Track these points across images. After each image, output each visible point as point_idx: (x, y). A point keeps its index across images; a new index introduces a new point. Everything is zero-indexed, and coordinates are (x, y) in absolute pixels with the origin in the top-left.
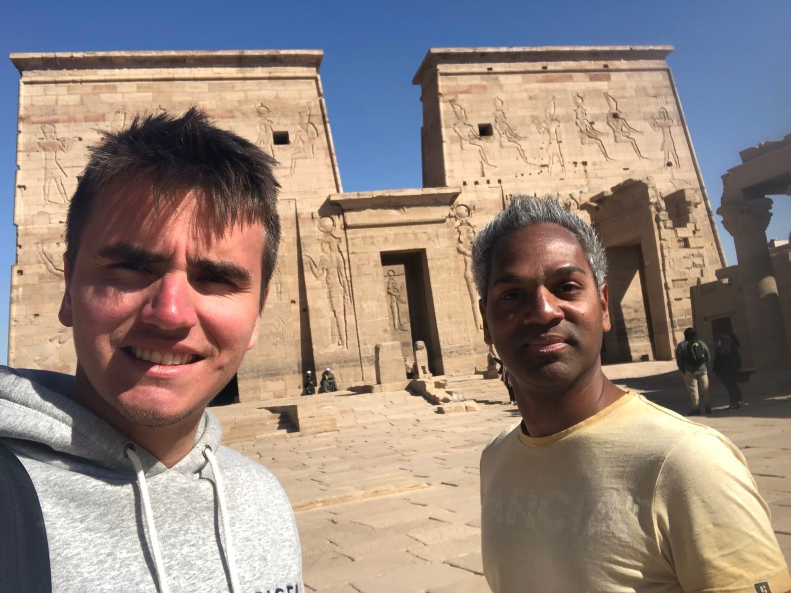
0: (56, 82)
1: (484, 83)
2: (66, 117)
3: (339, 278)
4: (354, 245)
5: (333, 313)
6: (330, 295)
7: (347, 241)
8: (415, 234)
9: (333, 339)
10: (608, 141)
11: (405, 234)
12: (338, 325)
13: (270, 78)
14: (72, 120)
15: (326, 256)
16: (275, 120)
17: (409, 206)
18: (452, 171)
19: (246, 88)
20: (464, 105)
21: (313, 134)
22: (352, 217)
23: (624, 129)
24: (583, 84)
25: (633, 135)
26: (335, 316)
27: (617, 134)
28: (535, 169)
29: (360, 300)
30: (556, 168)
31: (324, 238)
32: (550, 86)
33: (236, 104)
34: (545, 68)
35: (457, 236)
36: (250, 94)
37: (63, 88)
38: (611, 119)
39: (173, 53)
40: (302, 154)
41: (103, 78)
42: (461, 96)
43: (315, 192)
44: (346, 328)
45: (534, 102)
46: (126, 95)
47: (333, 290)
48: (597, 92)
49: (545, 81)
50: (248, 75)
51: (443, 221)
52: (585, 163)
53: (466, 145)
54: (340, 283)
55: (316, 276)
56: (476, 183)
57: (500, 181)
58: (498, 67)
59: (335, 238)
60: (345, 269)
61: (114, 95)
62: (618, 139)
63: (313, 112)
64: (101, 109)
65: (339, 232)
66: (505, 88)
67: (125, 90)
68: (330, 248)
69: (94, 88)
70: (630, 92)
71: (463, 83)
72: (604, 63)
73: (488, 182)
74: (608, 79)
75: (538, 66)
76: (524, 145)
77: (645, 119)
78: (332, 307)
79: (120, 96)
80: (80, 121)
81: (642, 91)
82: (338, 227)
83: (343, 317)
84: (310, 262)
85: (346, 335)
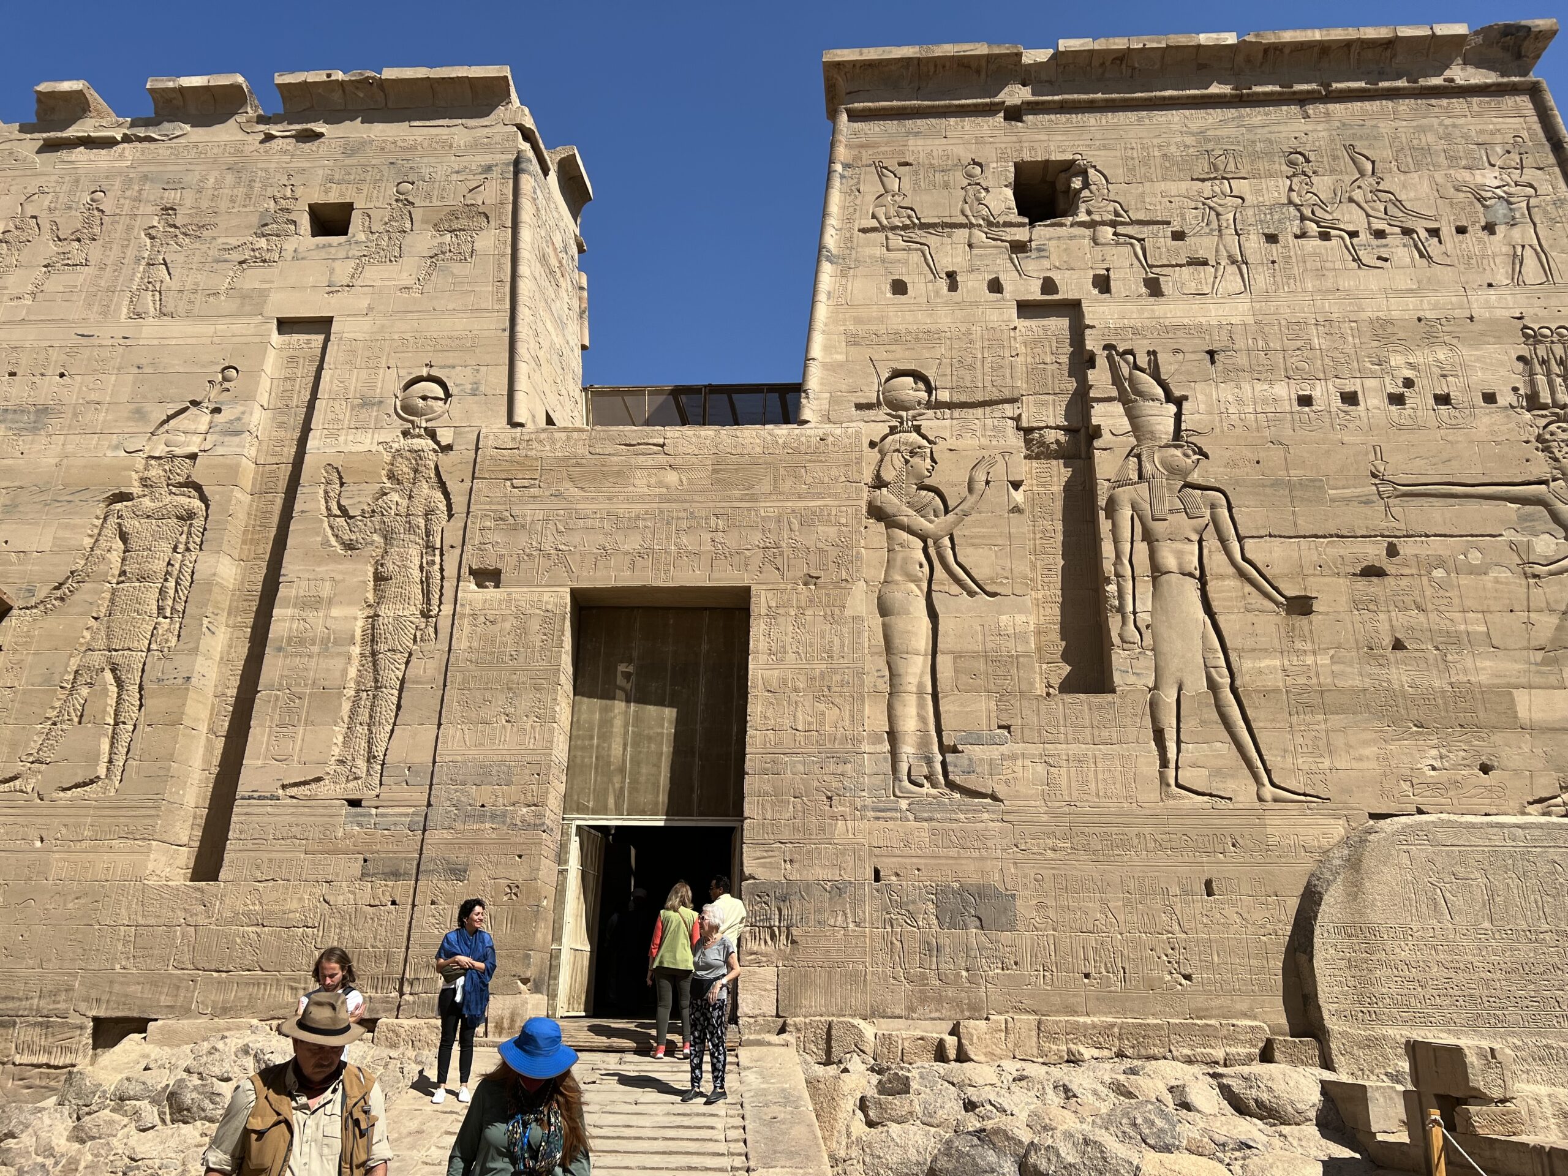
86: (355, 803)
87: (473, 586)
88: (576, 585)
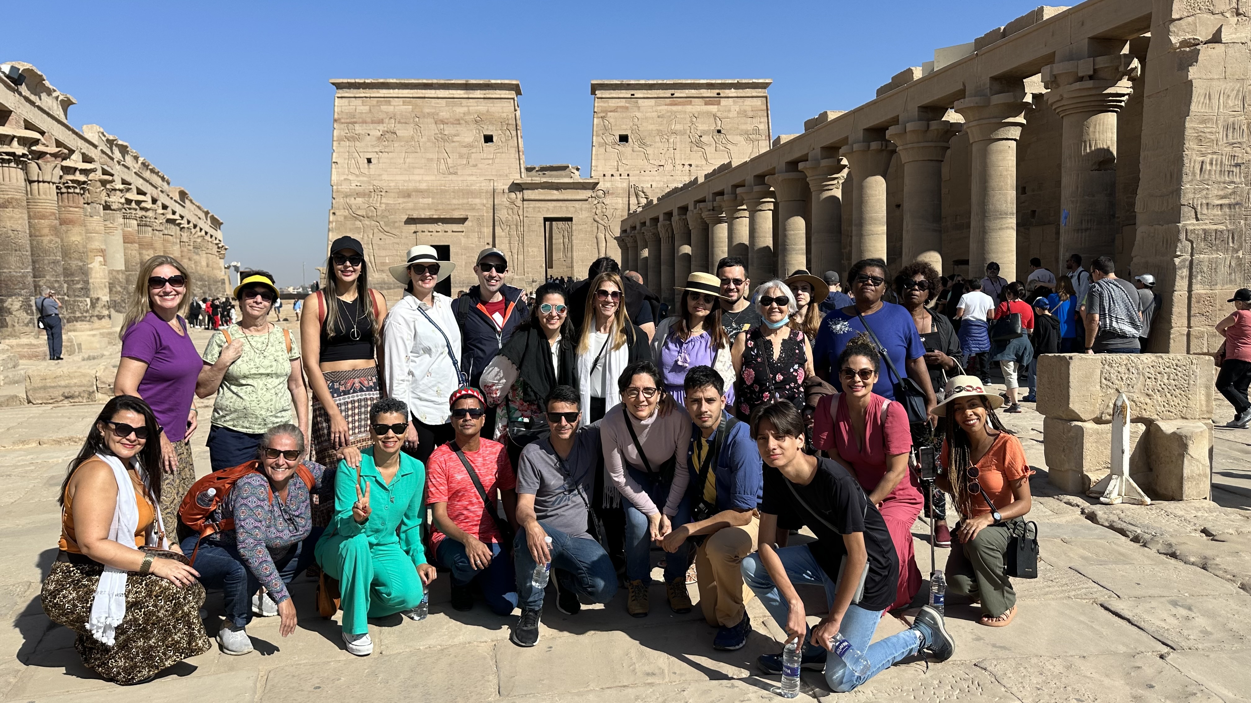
0: (355, 97)
1: (627, 105)
2: (361, 120)
3: (516, 232)
4: (527, 211)
6: (510, 242)
7: (523, 209)
8: (567, 207)
10: (710, 150)
11: (561, 207)
13: (484, 98)
14: (364, 122)
15: (510, 217)
16: (486, 127)
17: (565, 189)
18: (597, 166)
19: (469, 104)
20: (611, 120)
21: (508, 136)
22: (528, 194)
23: (724, 141)
24: (698, 107)
25: (729, 146)
27: (718, 145)
28: (654, 168)
29: (528, 246)
30: (668, 167)
31: (509, 206)
32: (674, 108)
33: (462, 115)
34: (672, 94)
35: (594, 210)
36: (471, 108)
37: (359, 101)
38: (716, 133)
39: (425, 81)
40: (500, 150)
41: (383, 95)
42: (609, 114)
43: (507, 175)
44: (518, 263)
45: (660, 119)
46: (397, 108)
47: (512, 239)
48: (708, 113)
49: (671, 105)
50: (471, 96)
51: (587, 200)
52: (690, 165)
53: (609, 148)
54: (517, 235)
55: (502, 230)
56: (612, 175)
57: (628, 175)
58: (639, 94)
59: (516, 206)
60: (520, 226)
61: (389, 107)
62: (718, 149)
63: (510, 122)
64: (381, 116)
65: (519, 203)
66: (642, 109)
67: (395, 104)
68: (513, 213)
69: (378, 102)
70: (733, 114)
71: (613, 105)
72: (718, 91)
73: (620, 175)
74: (719, 104)
75: (668, 93)
76: (650, 151)
77: (741, 135)
78: (510, 249)
79: (392, 107)
80: (369, 123)
81: (743, 113)
82: (519, 199)
83: (516, 256)
84: (499, 221)
85: (517, 267)
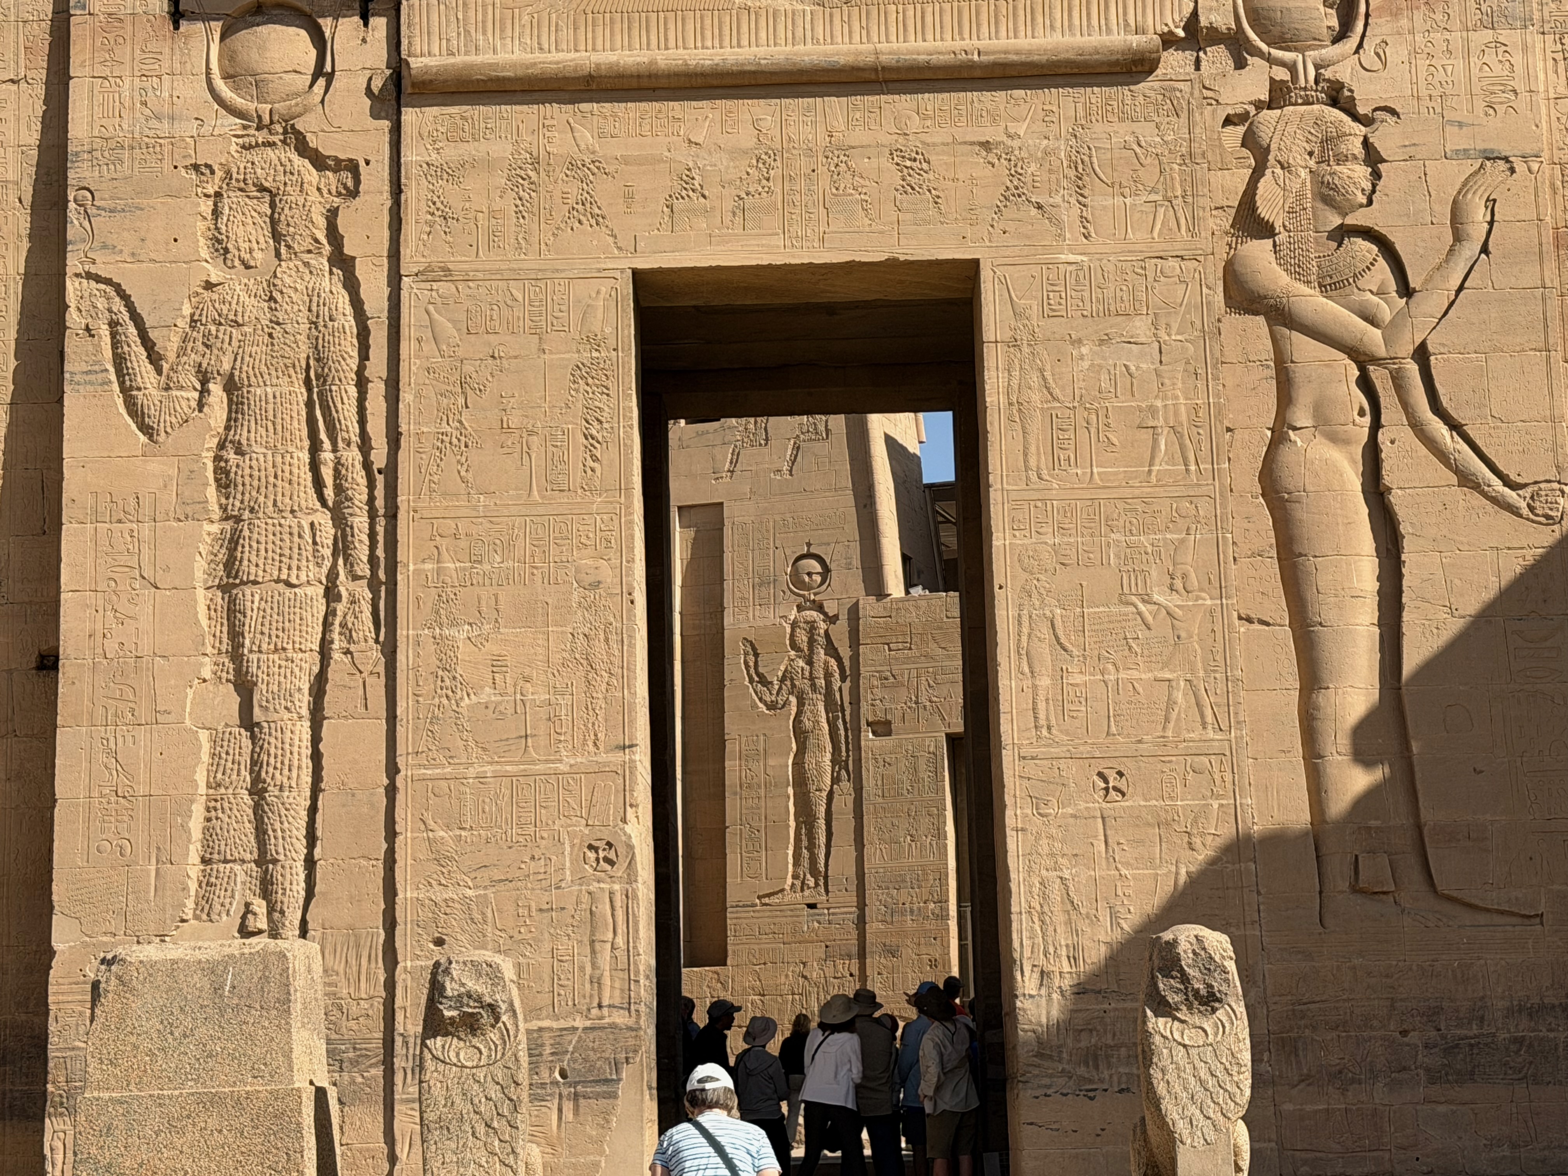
3: (315, 448)
4: (445, 212)
5: (235, 700)
6: (230, 564)
7: (397, 189)
8: (909, 157)
9: (207, 883)
11: (839, 153)
12: (258, 790)
26: (248, 722)
31: (240, 162)
35: (1237, 180)
44: (313, 810)
54: (318, 484)
55: (146, 429)
59: (319, 161)
60: (362, 383)
68: (277, 236)
78: (236, 655)
82: (349, 90)
83: (304, 730)
84: (113, 324)
85: (310, 863)
86: (812, 906)
87: (871, 735)
88: (948, 731)
